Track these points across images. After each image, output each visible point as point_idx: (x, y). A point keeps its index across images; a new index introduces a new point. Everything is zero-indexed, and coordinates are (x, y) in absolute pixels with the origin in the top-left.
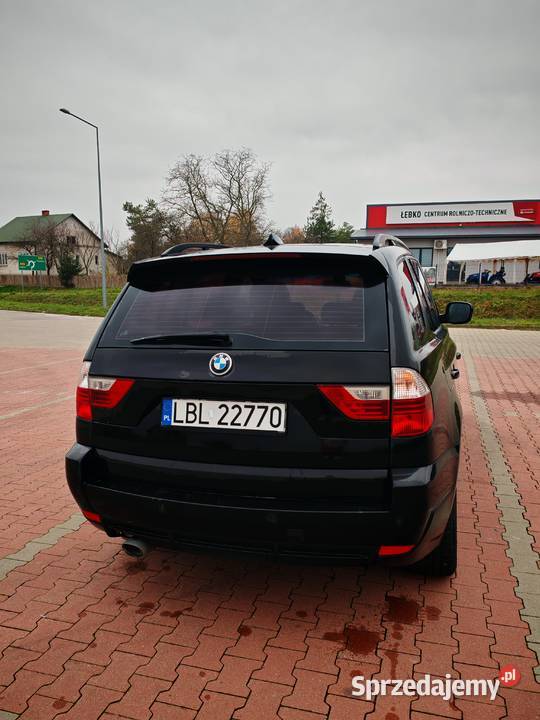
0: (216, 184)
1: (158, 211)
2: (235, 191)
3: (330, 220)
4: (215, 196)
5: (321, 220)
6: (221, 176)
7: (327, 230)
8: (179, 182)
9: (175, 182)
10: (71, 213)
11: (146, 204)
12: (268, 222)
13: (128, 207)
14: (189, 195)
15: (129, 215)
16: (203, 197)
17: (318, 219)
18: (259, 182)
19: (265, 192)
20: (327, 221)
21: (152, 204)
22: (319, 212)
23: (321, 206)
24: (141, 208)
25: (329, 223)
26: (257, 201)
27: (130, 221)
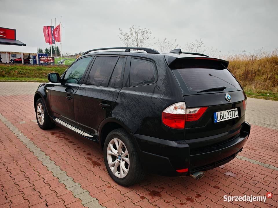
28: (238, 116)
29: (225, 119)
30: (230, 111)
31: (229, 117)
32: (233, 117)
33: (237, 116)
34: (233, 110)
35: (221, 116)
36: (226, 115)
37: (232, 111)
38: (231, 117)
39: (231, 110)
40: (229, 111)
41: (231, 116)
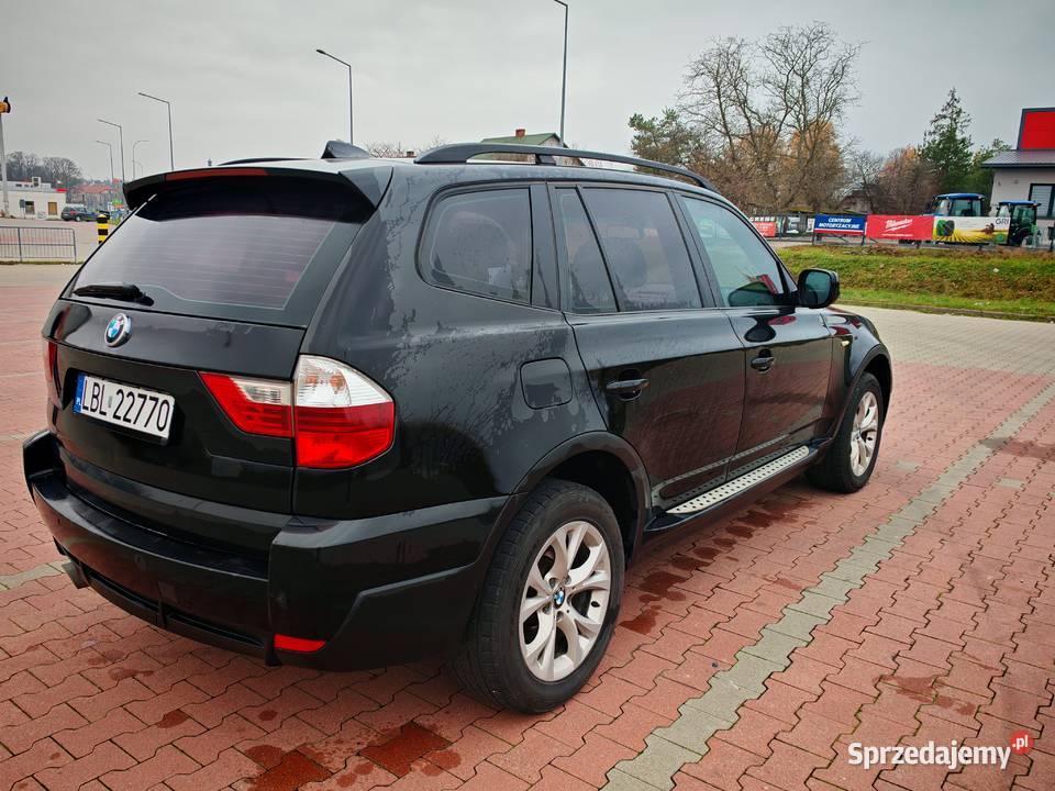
0: (766, 81)
1: (678, 125)
2: (794, 92)
3: (966, 135)
4: (762, 100)
5: (949, 137)
6: (773, 69)
7: (956, 152)
8: (705, 82)
9: (699, 82)
10: (552, 132)
11: (662, 117)
12: (847, 140)
13: (636, 122)
14: (717, 101)
15: (637, 133)
16: (743, 103)
17: (942, 135)
18: (837, 75)
19: (848, 90)
20: (959, 136)
21: (671, 116)
22: (946, 122)
23: (953, 109)
24: (655, 123)
25: (963, 141)
26: (831, 106)
27: (636, 141)
28: (165, 434)
29: (104, 414)
30: (131, 394)
31: (121, 413)
32: (139, 427)
33: (161, 429)
34: (149, 394)
35: (94, 396)
36: (111, 399)
37: (140, 396)
38: (129, 421)
39: (136, 391)
40: (126, 389)
41: (132, 416)
